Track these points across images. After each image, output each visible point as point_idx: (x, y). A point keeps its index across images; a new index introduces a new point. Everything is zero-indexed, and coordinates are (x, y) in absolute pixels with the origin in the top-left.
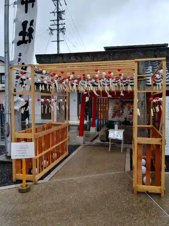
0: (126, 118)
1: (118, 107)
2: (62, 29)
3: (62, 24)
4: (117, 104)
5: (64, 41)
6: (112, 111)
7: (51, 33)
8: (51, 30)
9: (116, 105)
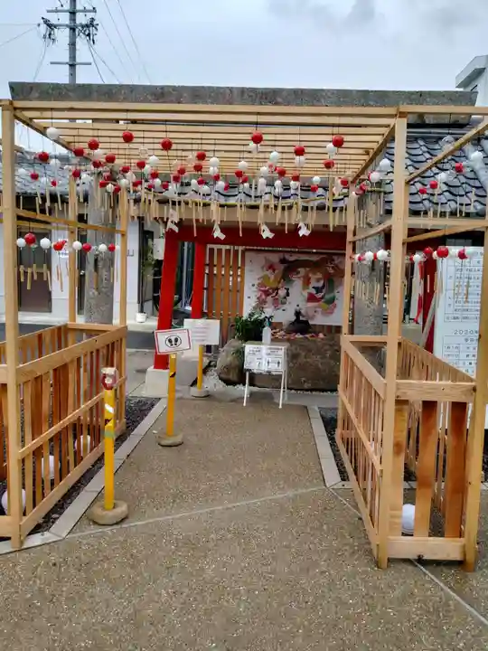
0: (298, 314)
1: (272, 277)
2: (87, 26)
3: (85, 10)
4: (271, 267)
5: (90, 64)
6: (254, 289)
7: (50, 34)
8: (50, 26)
9: (269, 273)
